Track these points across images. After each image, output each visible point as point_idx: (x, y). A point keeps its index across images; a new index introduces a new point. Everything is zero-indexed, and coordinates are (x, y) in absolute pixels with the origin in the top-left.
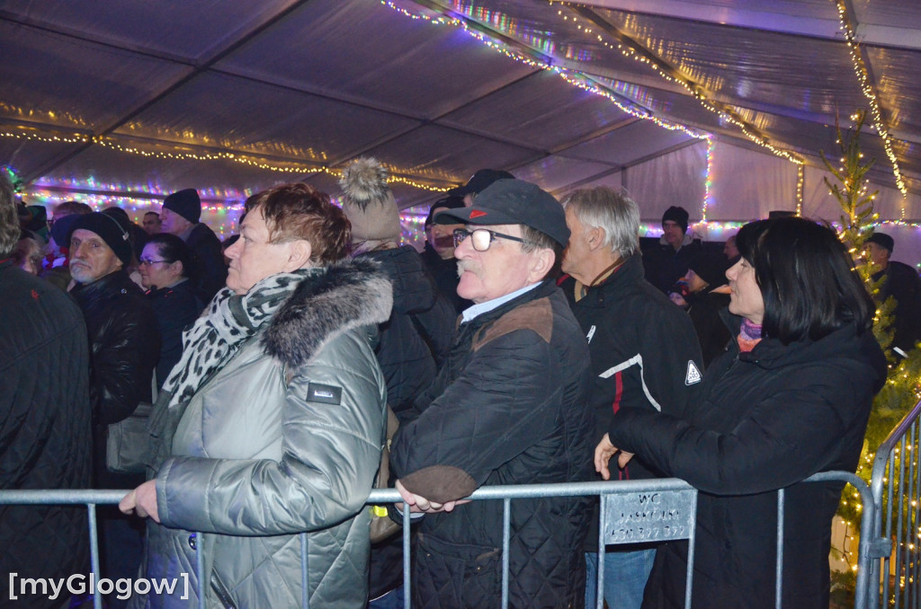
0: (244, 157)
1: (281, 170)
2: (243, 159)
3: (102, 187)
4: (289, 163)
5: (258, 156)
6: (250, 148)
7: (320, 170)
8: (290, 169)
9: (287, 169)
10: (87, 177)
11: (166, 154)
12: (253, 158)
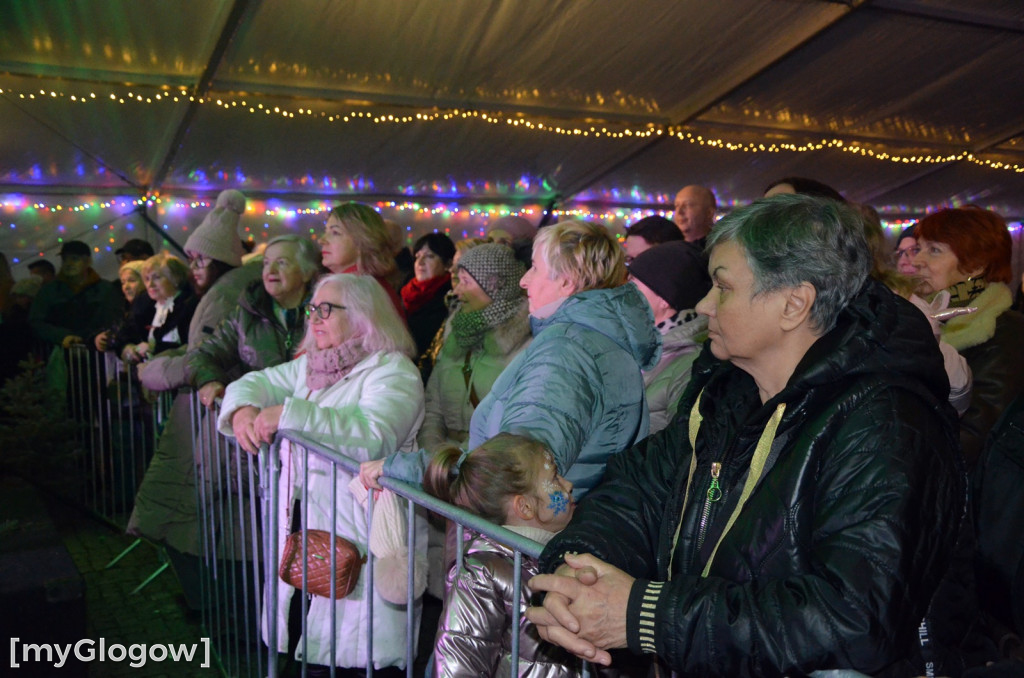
0: (855, 143)
1: (905, 160)
2: (854, 147)
3: (649, 199)
4: (915, 149)
5: (874, 141)
6: (864, 130)
7: (960, 158)
8: (917, 158)
9: (913, 159)
10: (629, 187)
11: (757, 146)
12: (867, 145)
